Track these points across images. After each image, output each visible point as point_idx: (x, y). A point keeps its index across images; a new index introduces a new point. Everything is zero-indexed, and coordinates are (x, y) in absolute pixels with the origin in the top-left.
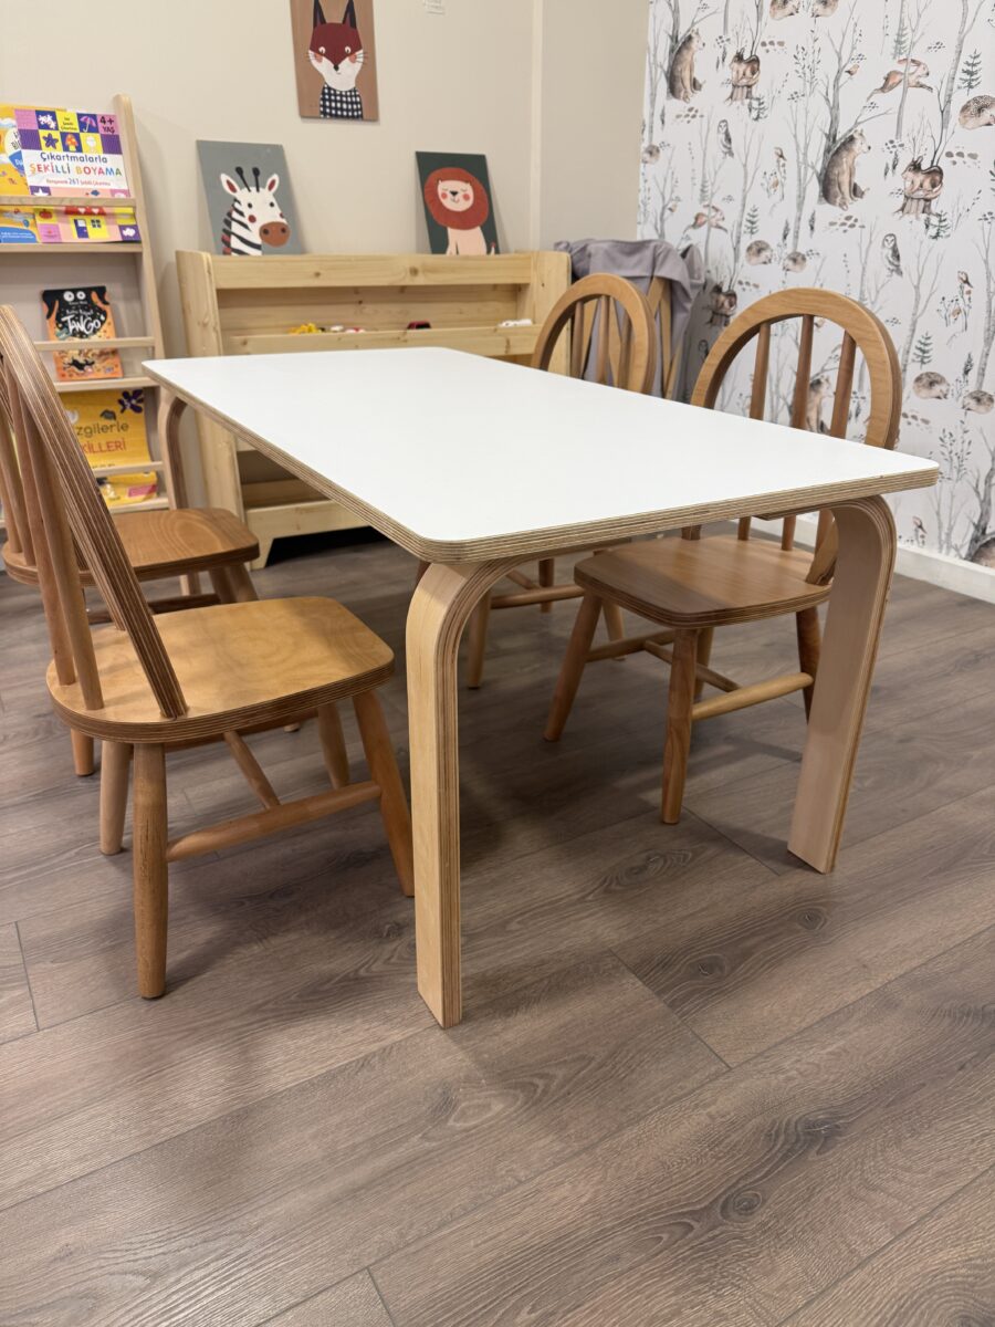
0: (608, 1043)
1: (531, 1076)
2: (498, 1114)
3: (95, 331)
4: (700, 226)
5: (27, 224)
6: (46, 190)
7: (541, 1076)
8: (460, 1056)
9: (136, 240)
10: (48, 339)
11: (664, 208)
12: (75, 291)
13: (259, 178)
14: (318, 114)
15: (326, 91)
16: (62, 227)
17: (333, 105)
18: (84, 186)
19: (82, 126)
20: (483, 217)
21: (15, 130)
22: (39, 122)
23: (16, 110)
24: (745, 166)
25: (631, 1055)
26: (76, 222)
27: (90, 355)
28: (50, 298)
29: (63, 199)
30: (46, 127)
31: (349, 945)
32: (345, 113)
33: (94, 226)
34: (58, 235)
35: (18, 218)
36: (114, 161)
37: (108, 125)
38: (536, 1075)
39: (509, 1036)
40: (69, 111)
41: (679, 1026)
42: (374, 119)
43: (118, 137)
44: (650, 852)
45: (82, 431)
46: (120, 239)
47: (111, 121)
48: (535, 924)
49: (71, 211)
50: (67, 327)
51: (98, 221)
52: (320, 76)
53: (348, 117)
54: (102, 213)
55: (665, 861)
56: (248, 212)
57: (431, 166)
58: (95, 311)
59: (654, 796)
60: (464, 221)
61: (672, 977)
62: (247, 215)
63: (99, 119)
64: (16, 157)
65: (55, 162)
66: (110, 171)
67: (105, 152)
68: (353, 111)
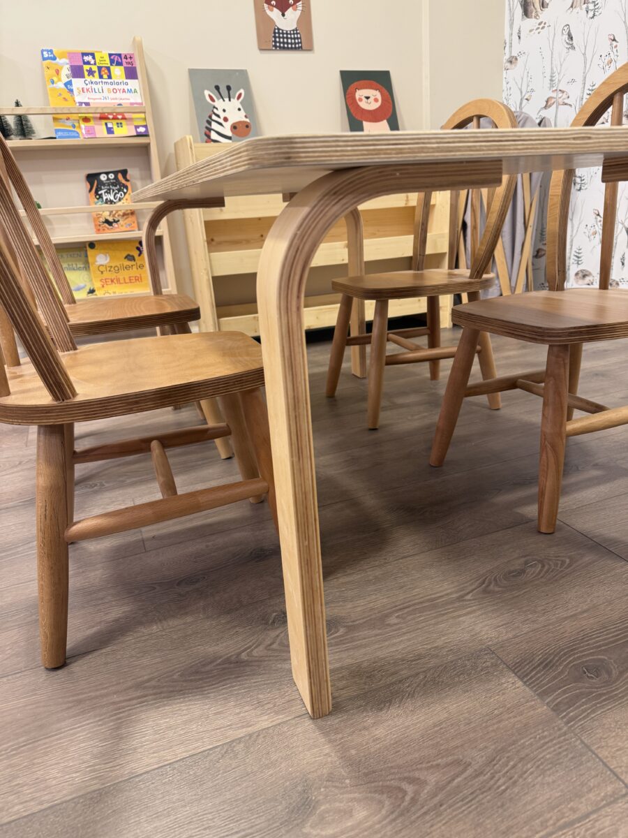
0: (486, 747)
1: (400, 779)
2: (360, 823)
3: (120, 200)
4: (550, 106)
5: (74, 126)
6: (87, 104)
7: (412, 781)
8: (327, 749)
9: (146, 135)
10: (89, 204)
11: (521, 99)
12: (107, 173)
13: (231, 92)
14: (271, 47)
15: (277, 31)
16: (97, 128)
17: (282, 40)
18: (113, 101)
19: (112, 62)
20: (389, 114)
21: (68, 66)
22: (83, 60)
23: (69, 53)
24: (584, 54)
25: (512, 763)
26: (106, 124)
27: (116, 216)
28: (92, 178)
29: (97, 108)
30: (88, 63)
31: (237, 629)
32: (290, 46)
33: (118, 127)
34: (94, 133)
35: (69, 123)
36: (133, 84)
37: (129, 60)
38: (404, 779)
39: (379, 732)
40: (103, 52)
41: (565, 734)
42: (310, 49)
43: (135, 68)
44: (528, 557)
45: (112, 269)
46: (135, 134)
47: (131, 58)
48: (414, 619)
49: (103, 117)
50: (102, 198)
51: (121, 124)
52: (272, 21)
53: (292, 48)
54: (124, 118)
55: (543, 566)
56: (222, 115)
57: (351, 80)
58: (120, 186)
59: (531, 510)
60: (374, 116)
61: (555, 678)
62: (222, 117)
63: (123, 57)
64: (68, 84)
65: (94, 86)
66: (130, 91)
67: (127, 78)
68: (295, 44)
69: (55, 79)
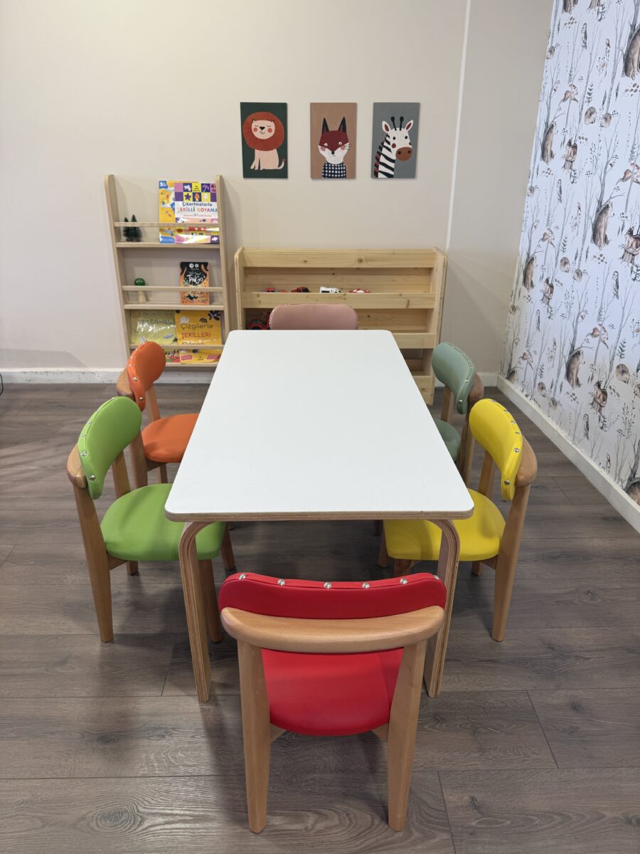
3: (200, 283)
4: (545, 240)
5: (172, 235)
9: (217, 243)
10: (180, 285)
11: (532, 225)
12: (194, 263)
15: (326, 165)
17: (330, 171)
18: (200, 217)
21: (174, 192)
22: (184, 189)
23: (175, 184)
24: (565, 210)
26: (193, 234)
27: (196, 294)
28: (184, 265)
30: (187, 190)
34: (183, 240)
35: (170, 233)
36: (215, 205)
37: (213, 188)
40: (198, 182)
42: (353, 176)
43: (217, 194)
45: (191, 327)
46: (209, 242)
49: (191, 230)
50: (189, 280)
53: (337, 177)
58: (202, 274)
62: (391, 143)
63: (211, 186)
64: (173, 205)
65: (189, 206)
66: (212, 210)
67: (212, 201)
68: (341, 174)
69: (165, 201)
